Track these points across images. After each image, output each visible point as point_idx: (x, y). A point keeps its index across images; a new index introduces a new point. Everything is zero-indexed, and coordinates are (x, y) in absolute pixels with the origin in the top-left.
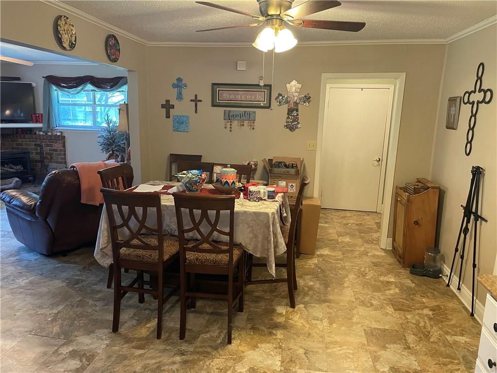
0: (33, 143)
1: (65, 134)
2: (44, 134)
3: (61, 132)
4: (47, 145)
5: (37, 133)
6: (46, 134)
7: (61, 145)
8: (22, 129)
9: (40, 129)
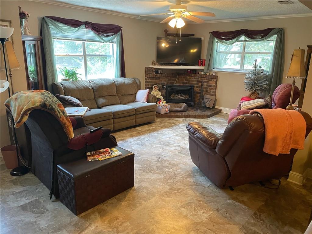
0: (196, 80)
1: (218, 75)
2: (204, 74)
3: (216, 73)
4: (205, 82)
5: (200, 73)
6: (205, 74)
7: (215, 82)
8: (191, 70)
9: (202, 70)
